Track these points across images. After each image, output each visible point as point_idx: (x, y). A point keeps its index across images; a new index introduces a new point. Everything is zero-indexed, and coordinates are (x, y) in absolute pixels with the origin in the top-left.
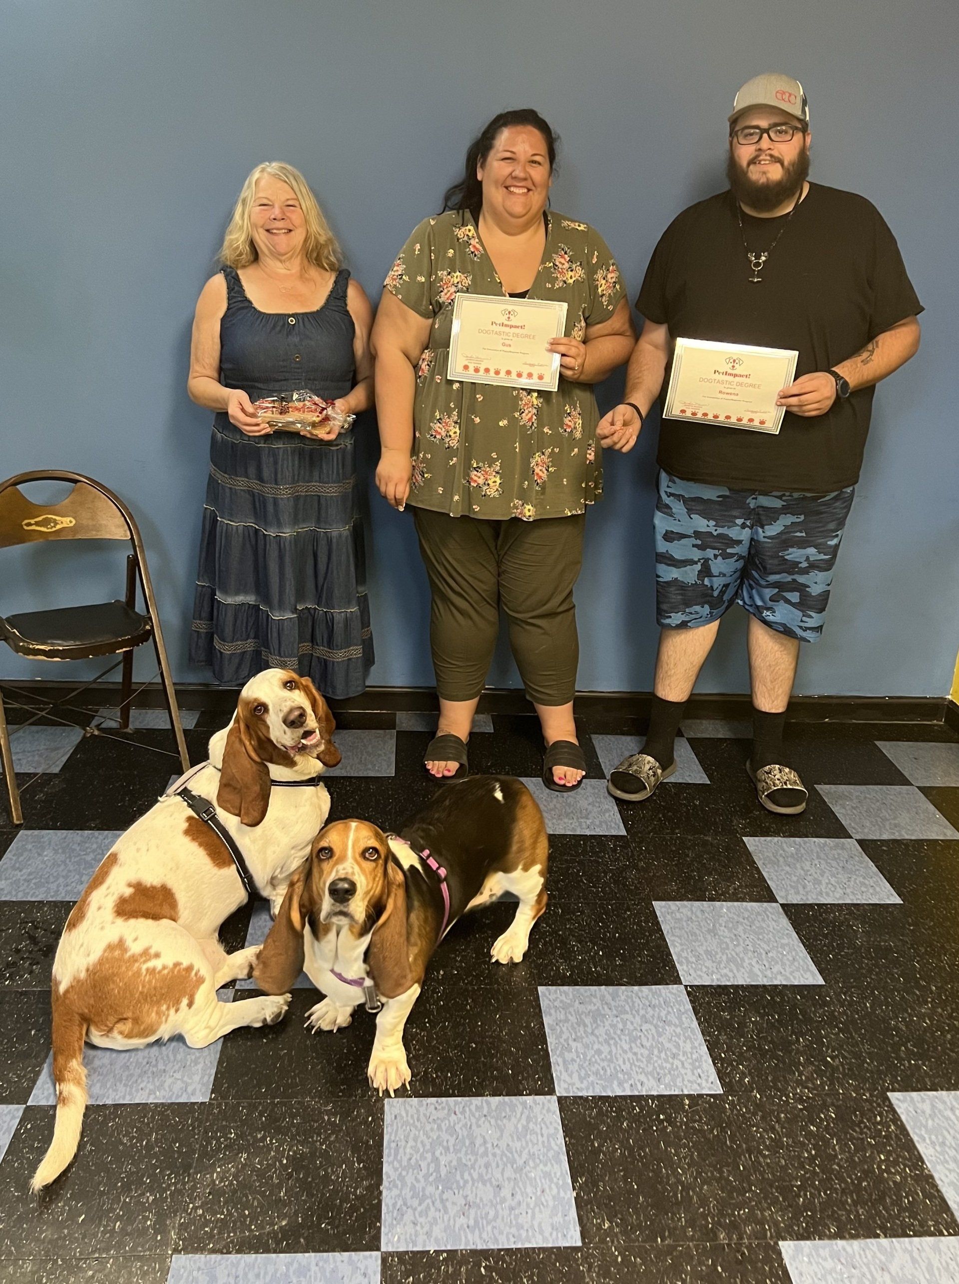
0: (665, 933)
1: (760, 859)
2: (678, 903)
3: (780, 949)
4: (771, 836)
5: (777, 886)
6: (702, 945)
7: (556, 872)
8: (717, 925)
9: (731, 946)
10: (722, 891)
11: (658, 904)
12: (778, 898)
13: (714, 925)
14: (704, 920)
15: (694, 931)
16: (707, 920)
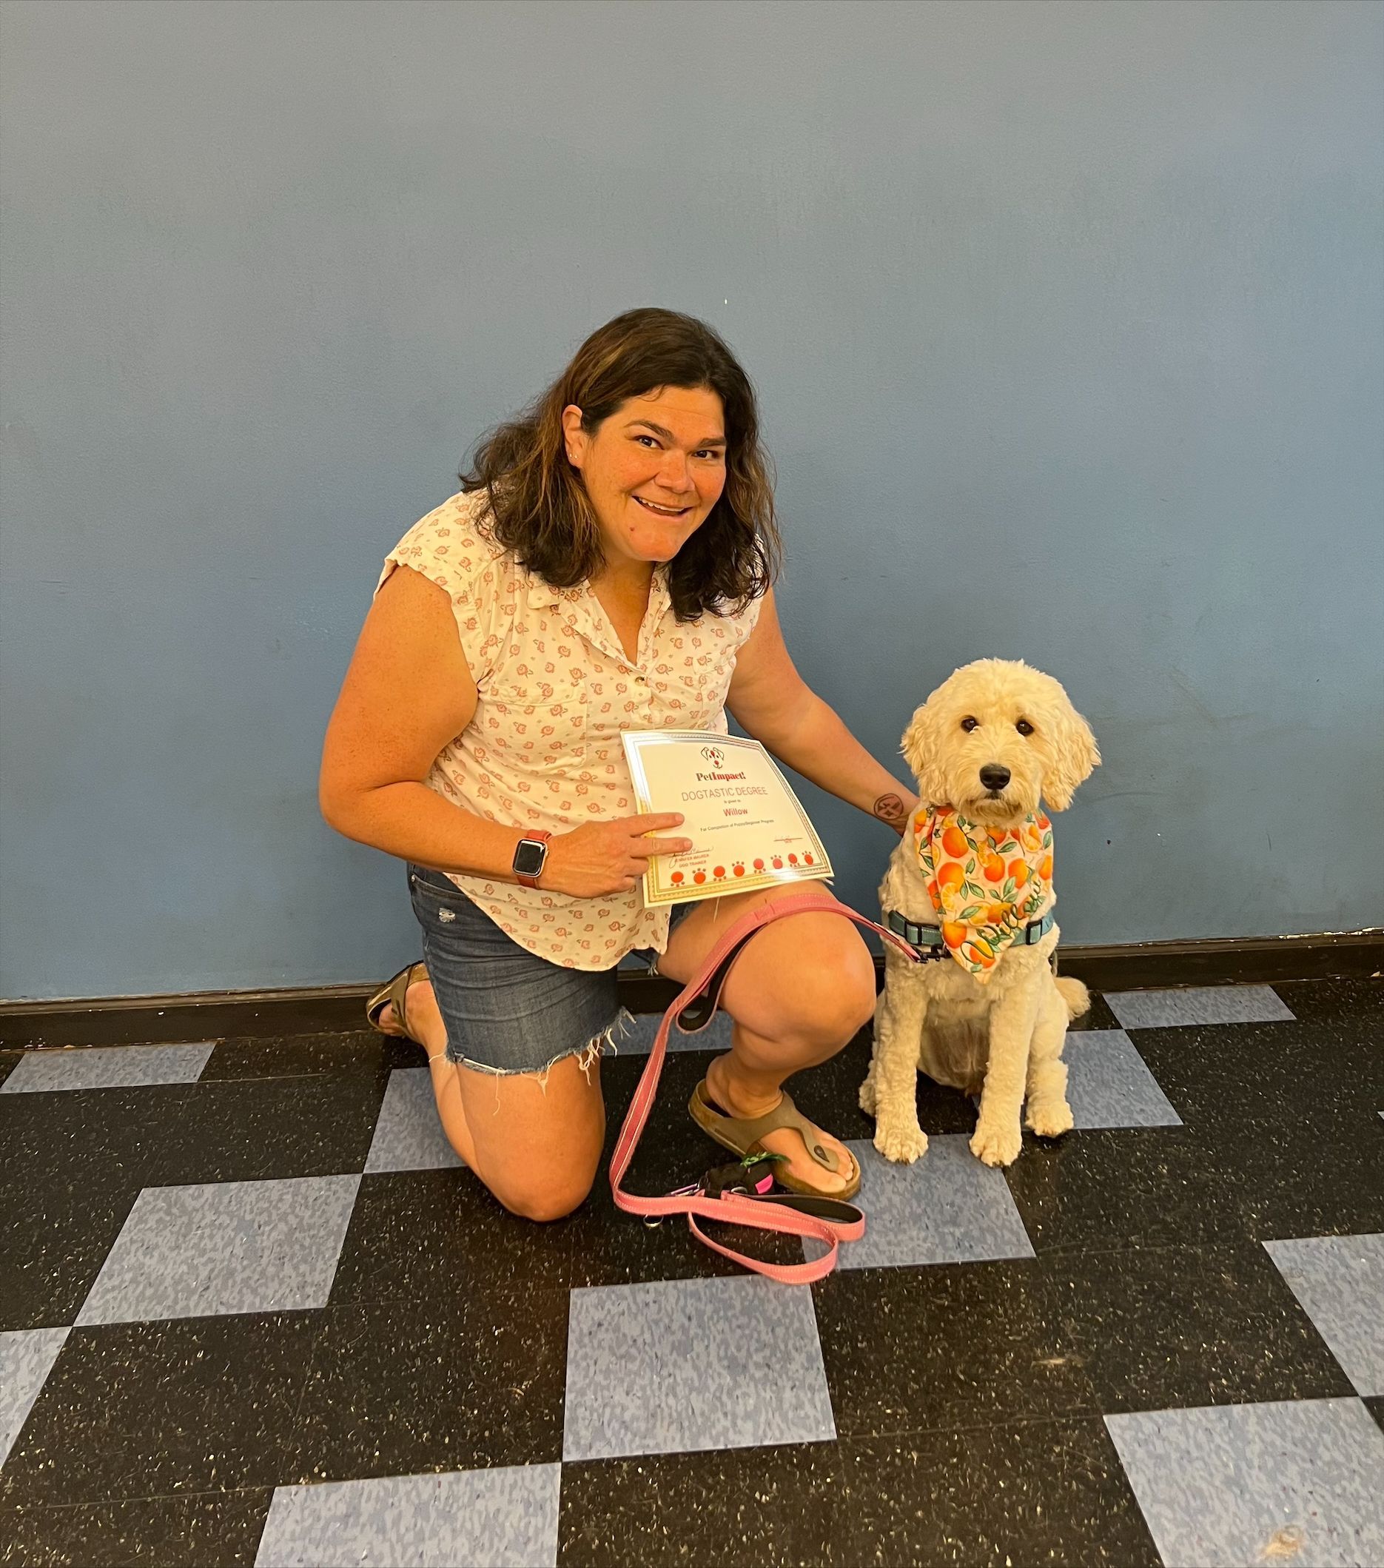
0: (1137, 1493)
1: (1304, 1291)
2: (1154, 1414)
4: (1317, 1234)
5: (1348, 1352)
6: (1219, 1522)
7: (901, 1359)
8: (1244, 1466)
9: (1280, 1519)
10: (1241, 1377)
11: (1115, 1423)
12: (1355, 1383)
13: (1237, 1467)
14: (1213, 1456)
15: (1197, 1484)
16: (1222, 1453)
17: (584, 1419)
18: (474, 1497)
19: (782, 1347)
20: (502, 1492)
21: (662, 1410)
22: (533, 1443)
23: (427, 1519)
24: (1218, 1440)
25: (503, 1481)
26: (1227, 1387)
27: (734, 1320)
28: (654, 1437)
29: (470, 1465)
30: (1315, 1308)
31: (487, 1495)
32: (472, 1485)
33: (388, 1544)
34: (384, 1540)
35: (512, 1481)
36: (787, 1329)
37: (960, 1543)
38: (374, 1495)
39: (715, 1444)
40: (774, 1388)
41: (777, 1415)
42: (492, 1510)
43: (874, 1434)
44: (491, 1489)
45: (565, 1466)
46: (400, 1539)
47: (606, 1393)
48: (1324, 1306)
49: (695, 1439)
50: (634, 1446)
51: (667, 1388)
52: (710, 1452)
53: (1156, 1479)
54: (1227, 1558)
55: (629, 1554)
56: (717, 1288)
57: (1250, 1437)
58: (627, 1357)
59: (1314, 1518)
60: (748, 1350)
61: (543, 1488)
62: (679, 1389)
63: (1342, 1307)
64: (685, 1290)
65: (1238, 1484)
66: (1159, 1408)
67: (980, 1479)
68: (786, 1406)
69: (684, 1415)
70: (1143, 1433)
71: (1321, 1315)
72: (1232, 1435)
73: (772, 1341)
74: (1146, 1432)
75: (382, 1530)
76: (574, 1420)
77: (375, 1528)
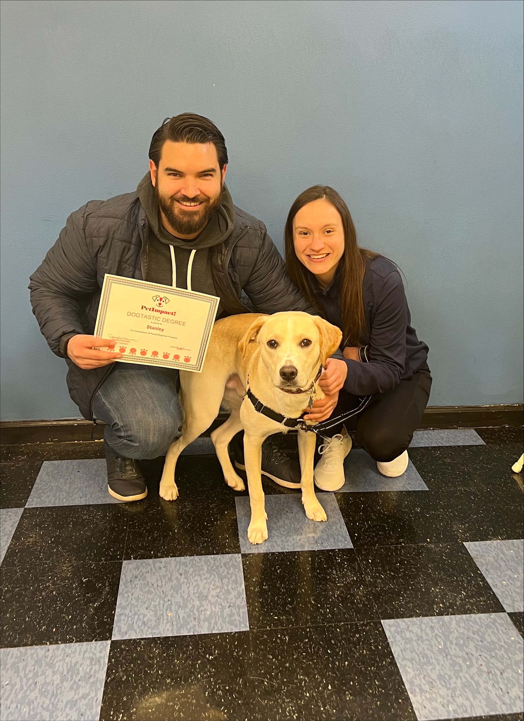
0: (395, 656)
3: (514, 667)
5: (503, 592)
6: (434, 669)
7: (284, 594)
8: (448, 643)
10: (450, 603)
11: (386, 623)
12: (504, 606)
13: (445, 644)
14: (434, 639)
15: (425, 652)
16: (438, 637)
17: (124, 620)
18: (65, 656)
19: (226, 588)
20: (79, 654)
21: (163, 617)
22: (98, 631)
23: (41, 667)
24: (436, 632)
25: (81, 649)
26: (443, 608)
27: (203, 575)
28: (158, 629)
29: (65, 641)
30: (487, 572)
31: (72, 655)
32: (65, 650)
33: (19, 679)
34: (18, 676)
35: (85, 649)
36: (229, 580)
37: (306, 678)
38: (15, 655)
39: (188, 632)
40: (220, 606)
41: (220, 619)
42: (74, 662)
43: (268, 628)
44: (74, 652)
45: (113, 642)
46: (26, 675)
47: (136, 609)
48: (492, 571)
49: (179, 630)
50: (148, 633)
51: (167, 607)
52: (186, 636)
53: (405, 650)
54: (437, 685)
55: (141, 683)
56: (196, 561)
57: (452, 630)
58: (149, 592)
59: (481, 667)
60: (209, 589)
61: (100, 652)
62: (173, 607)
63: (501, 572)
64: (180, 562)
65: (444, 652)
66: (409, 617)
67: (319, 649)
68: (225, 615)
69: (174, 619)
70: (400, 628)
71: (490, 576)
72: (443, 630)
73: (221, 585)
74: (402, 628)
75: (17, 671)
76: (119, 621)
77: (14, 670)
